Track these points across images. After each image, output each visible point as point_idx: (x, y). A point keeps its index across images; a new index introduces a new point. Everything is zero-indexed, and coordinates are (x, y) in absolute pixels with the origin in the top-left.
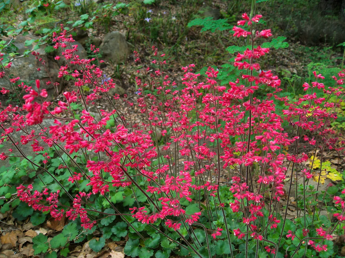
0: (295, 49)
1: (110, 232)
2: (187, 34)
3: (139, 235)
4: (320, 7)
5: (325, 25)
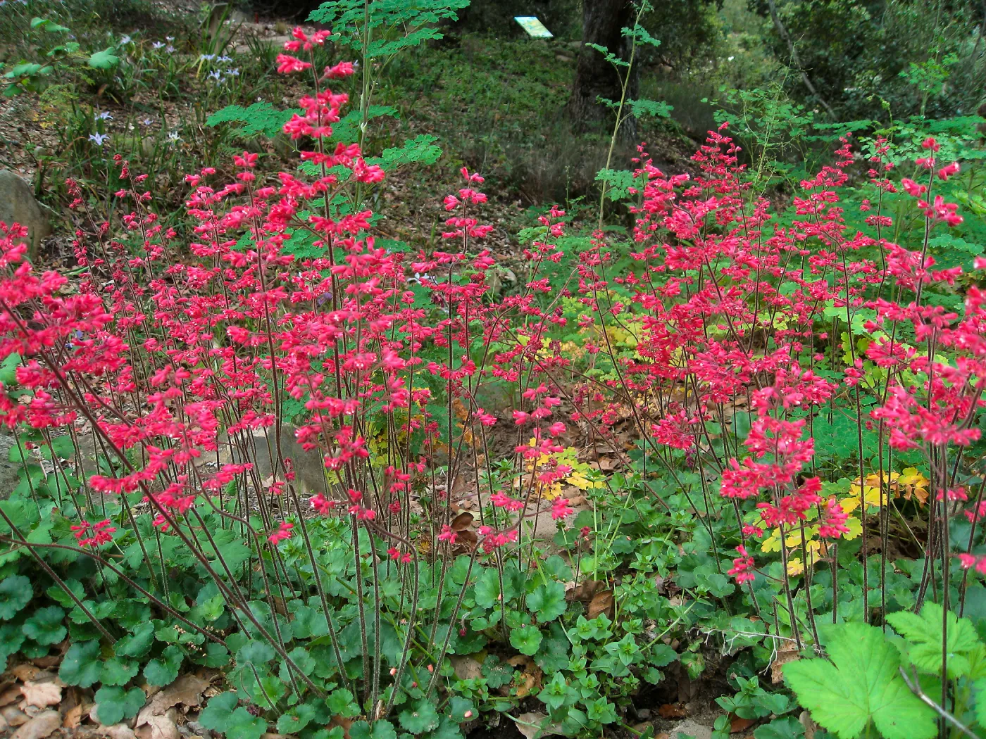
0: (508, 219)
1: (18, 635)
2: (214, 180)
3: (99, 626)
4: (571, 112)
5: (584, 157)
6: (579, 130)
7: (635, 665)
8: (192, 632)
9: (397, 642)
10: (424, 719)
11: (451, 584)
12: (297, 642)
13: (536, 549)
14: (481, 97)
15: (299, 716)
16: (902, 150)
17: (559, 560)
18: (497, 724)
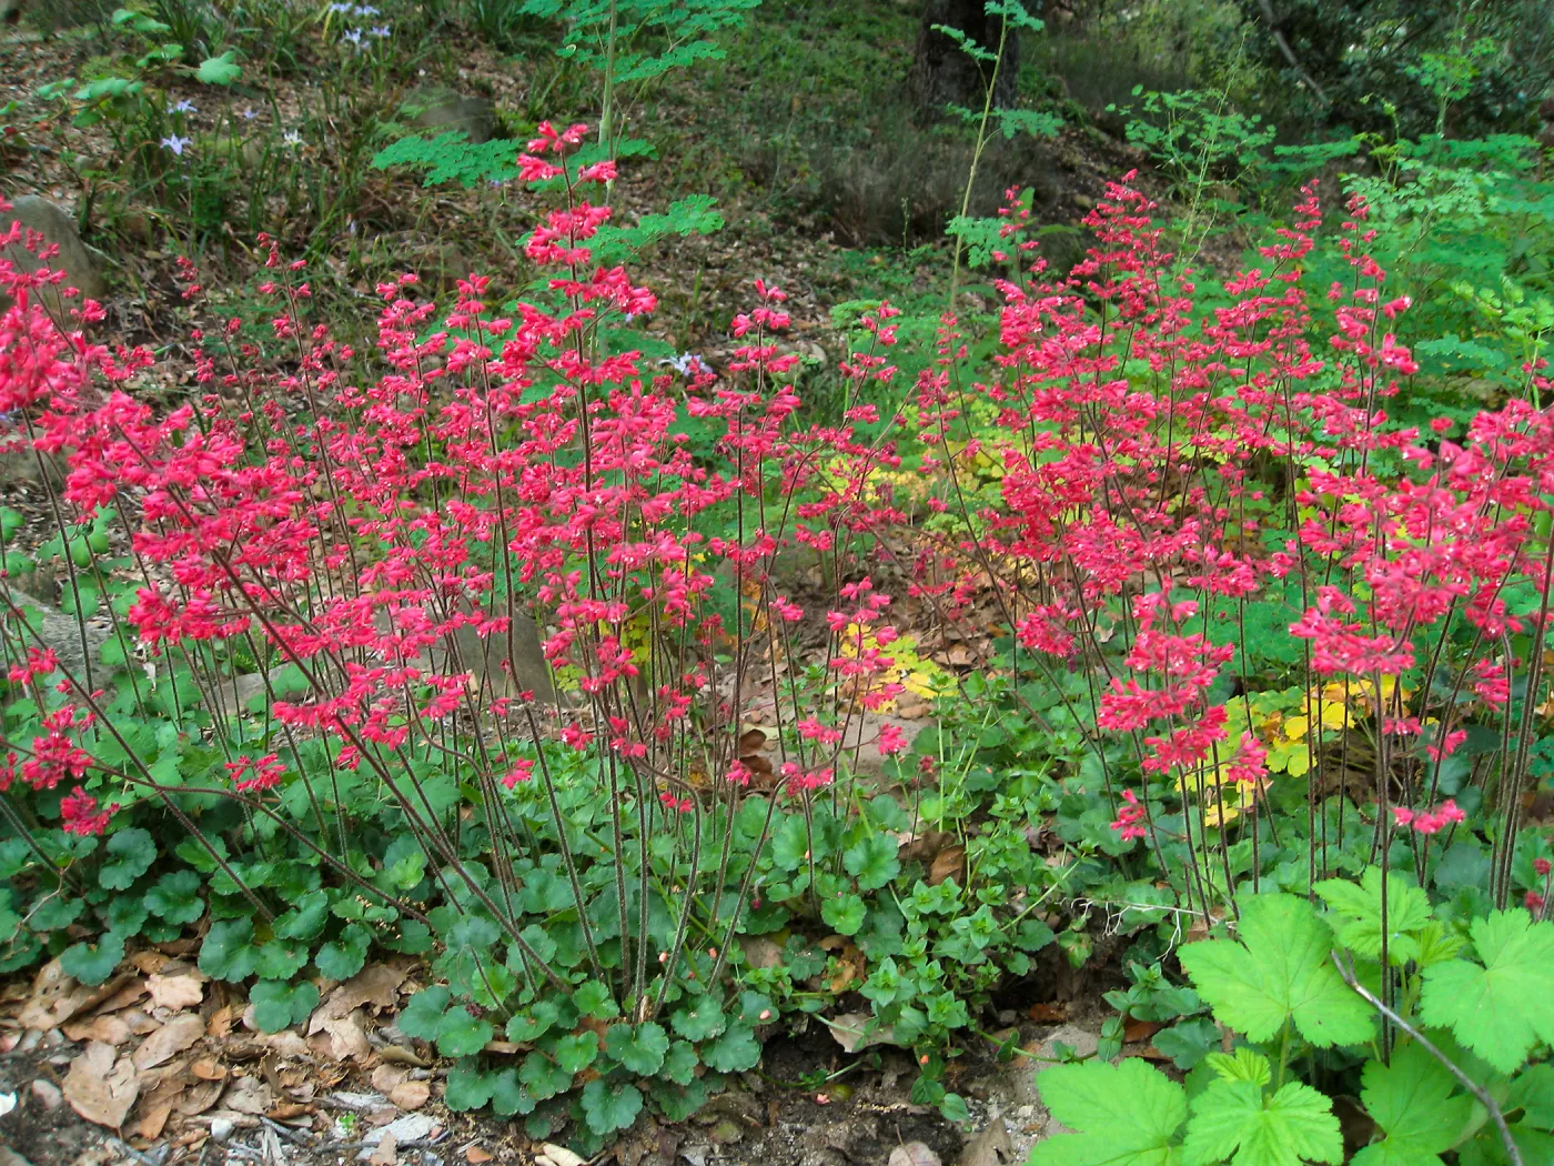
0: (814, 264)
1: (137, 911)
2: (355, 206)
3: (252, 898)
4: (913, 92)
5: (933, 163)
6: (925, 120)
7: (995, 948)
8: (380, 904)
9: (668, 918)
10: (705, 1021)
11: (739, 836)
12: (528, 918)
13: (857, 786)
14: (770, 65)
15: (535, 1017)
16: (1403, 193)
17: (889, 800)
18: (804, 1029)
